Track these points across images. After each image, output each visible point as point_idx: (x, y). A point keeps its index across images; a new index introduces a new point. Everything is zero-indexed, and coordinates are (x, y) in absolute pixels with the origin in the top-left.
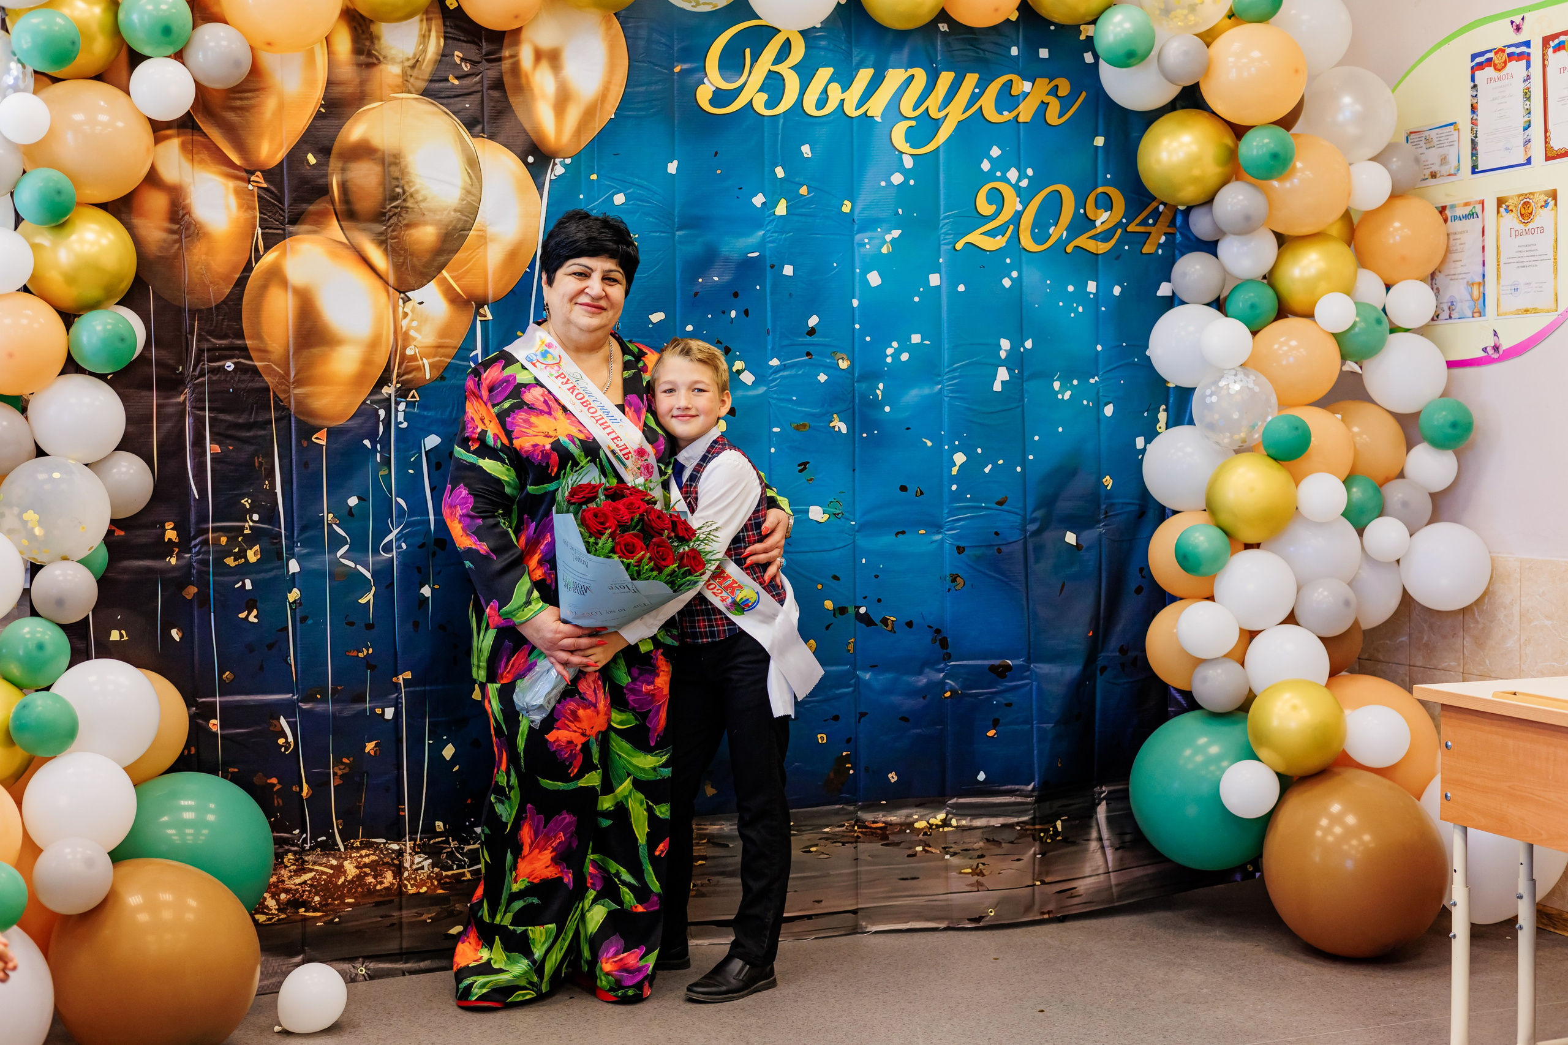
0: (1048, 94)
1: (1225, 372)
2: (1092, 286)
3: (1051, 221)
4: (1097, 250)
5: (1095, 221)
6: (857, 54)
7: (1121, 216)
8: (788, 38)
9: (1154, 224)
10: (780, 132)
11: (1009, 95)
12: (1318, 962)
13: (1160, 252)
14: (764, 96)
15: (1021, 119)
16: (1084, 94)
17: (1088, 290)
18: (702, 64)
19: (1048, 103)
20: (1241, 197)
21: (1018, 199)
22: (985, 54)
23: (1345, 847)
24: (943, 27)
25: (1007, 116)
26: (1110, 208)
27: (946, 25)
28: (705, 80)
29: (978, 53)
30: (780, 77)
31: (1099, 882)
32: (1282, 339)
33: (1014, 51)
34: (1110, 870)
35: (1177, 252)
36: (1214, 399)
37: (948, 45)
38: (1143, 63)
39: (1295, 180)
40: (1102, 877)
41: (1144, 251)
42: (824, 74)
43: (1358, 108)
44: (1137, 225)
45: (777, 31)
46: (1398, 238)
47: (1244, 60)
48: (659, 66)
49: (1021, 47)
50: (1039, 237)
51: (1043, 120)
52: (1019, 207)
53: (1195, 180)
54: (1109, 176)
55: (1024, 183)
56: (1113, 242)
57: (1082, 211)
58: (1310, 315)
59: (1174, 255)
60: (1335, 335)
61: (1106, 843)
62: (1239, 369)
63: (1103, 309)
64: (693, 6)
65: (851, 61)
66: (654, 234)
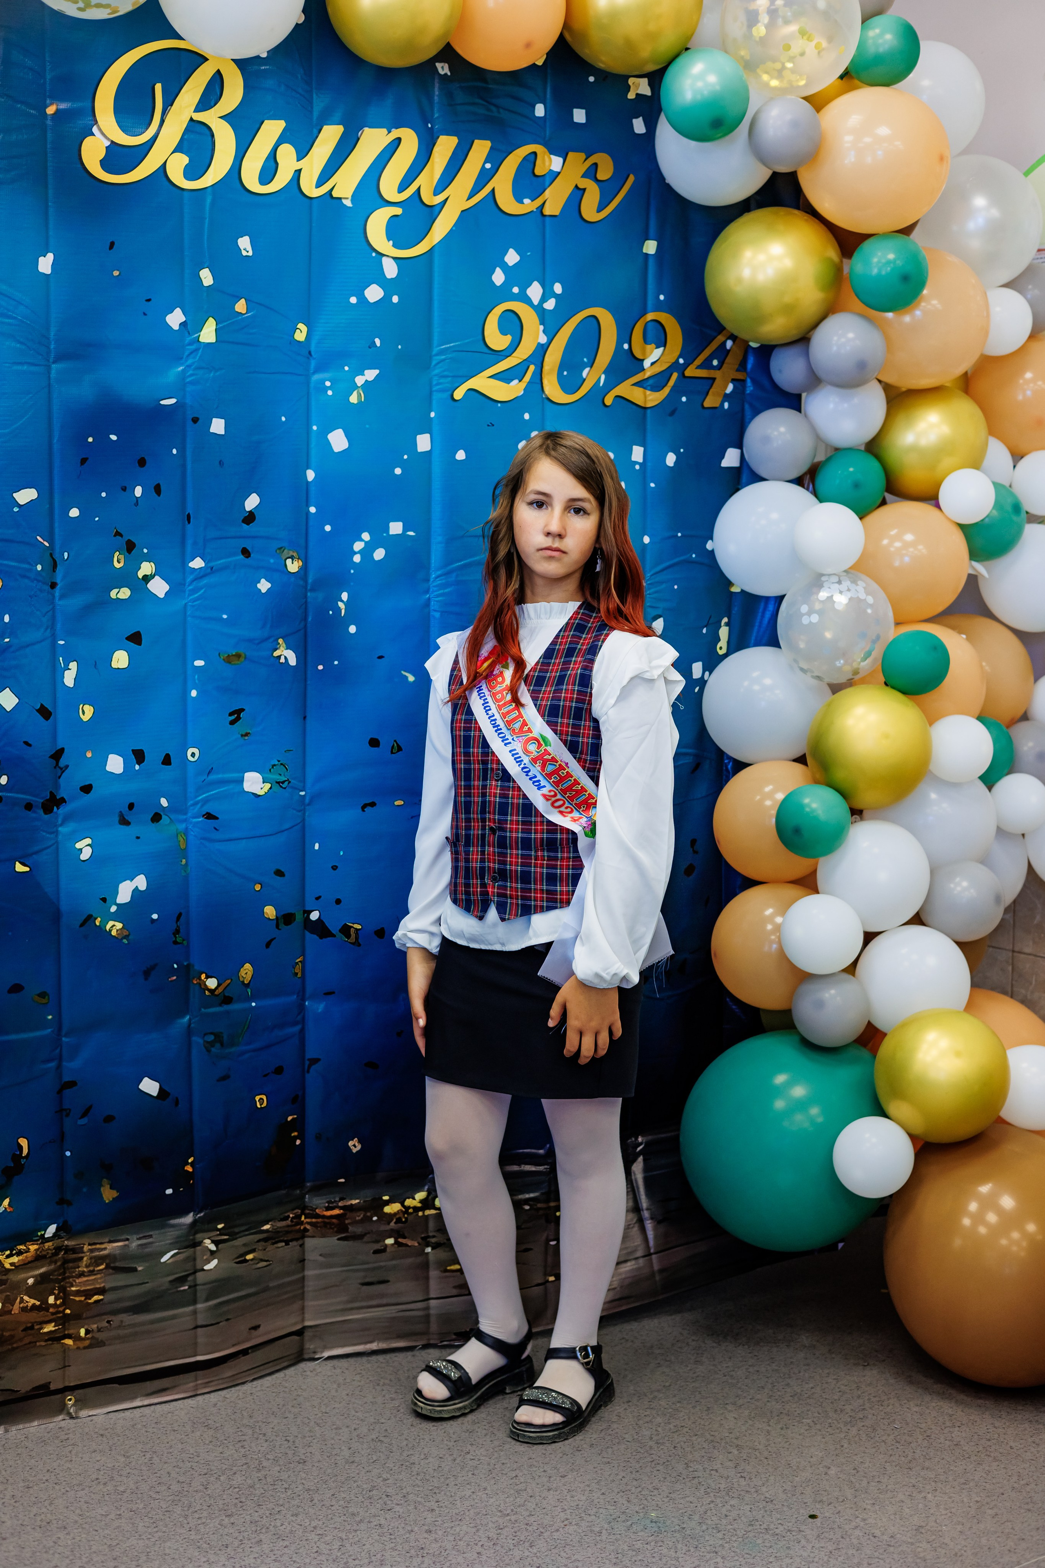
0: (583, 176)
1: (823, 579)
2: (638, 454)
3: (585, 360)
4: (645, 402)
5: (643, 360)
6: (319, 103)
7: (678, 353)
8: (218, 72)
9: (719, 367)
10: (207, 215)
11: (532, 175)
12: (962, 1397)
13: (726, 405)
14: (182, 160)
15: (547, 211)
16: (632, 178)
17: (633, 459)
18: (90, 105)
19: (584, 190)
20: (851, 335)
21: (542, 327)
22: (499, 112)
23: (1004, 1242)
24: (443, 69)
25: (528, 205)
26: (662, 342)
27: (446, 66)
28: (95, 129)
29: (489, 110)
30: (208, 132)
31: (638, 1269)
32: (893, 532)
33: (540, 110)
34: (652, 1251)
35: (747, 406)
36: (815, 618)
37: (449, 95)
38: (727, 138)
39: (918, 313)
40: (641, 1262)
41: (707, 404)
42: (272, 129)
43: (995, 213)
44: (698, 367)
45: (202, 60)
46: (1029, 393)
47: (868, 140)
48: (22, 103)
49: (548, 105)
50: (569, 384)
51: (578, 215)
52: (543, 339)
53: (788, 309)
54: (662, 297)
55: (550, 305)
56: (666, 391)
57: (626, 346)
58: (931, 498)
59: (743, 410)
60: (962, 527)
61: (646, 1214)
62: (845, 574)
63: (652, 485)
64: (80, 9)
65: (311, 112)
66: (19, 368)
